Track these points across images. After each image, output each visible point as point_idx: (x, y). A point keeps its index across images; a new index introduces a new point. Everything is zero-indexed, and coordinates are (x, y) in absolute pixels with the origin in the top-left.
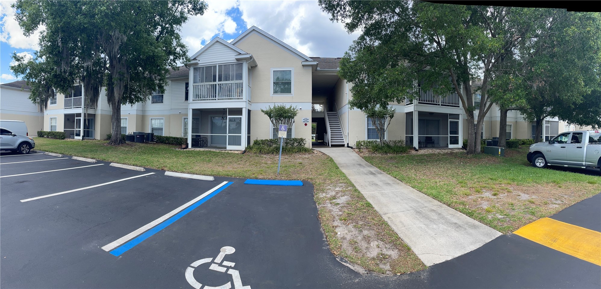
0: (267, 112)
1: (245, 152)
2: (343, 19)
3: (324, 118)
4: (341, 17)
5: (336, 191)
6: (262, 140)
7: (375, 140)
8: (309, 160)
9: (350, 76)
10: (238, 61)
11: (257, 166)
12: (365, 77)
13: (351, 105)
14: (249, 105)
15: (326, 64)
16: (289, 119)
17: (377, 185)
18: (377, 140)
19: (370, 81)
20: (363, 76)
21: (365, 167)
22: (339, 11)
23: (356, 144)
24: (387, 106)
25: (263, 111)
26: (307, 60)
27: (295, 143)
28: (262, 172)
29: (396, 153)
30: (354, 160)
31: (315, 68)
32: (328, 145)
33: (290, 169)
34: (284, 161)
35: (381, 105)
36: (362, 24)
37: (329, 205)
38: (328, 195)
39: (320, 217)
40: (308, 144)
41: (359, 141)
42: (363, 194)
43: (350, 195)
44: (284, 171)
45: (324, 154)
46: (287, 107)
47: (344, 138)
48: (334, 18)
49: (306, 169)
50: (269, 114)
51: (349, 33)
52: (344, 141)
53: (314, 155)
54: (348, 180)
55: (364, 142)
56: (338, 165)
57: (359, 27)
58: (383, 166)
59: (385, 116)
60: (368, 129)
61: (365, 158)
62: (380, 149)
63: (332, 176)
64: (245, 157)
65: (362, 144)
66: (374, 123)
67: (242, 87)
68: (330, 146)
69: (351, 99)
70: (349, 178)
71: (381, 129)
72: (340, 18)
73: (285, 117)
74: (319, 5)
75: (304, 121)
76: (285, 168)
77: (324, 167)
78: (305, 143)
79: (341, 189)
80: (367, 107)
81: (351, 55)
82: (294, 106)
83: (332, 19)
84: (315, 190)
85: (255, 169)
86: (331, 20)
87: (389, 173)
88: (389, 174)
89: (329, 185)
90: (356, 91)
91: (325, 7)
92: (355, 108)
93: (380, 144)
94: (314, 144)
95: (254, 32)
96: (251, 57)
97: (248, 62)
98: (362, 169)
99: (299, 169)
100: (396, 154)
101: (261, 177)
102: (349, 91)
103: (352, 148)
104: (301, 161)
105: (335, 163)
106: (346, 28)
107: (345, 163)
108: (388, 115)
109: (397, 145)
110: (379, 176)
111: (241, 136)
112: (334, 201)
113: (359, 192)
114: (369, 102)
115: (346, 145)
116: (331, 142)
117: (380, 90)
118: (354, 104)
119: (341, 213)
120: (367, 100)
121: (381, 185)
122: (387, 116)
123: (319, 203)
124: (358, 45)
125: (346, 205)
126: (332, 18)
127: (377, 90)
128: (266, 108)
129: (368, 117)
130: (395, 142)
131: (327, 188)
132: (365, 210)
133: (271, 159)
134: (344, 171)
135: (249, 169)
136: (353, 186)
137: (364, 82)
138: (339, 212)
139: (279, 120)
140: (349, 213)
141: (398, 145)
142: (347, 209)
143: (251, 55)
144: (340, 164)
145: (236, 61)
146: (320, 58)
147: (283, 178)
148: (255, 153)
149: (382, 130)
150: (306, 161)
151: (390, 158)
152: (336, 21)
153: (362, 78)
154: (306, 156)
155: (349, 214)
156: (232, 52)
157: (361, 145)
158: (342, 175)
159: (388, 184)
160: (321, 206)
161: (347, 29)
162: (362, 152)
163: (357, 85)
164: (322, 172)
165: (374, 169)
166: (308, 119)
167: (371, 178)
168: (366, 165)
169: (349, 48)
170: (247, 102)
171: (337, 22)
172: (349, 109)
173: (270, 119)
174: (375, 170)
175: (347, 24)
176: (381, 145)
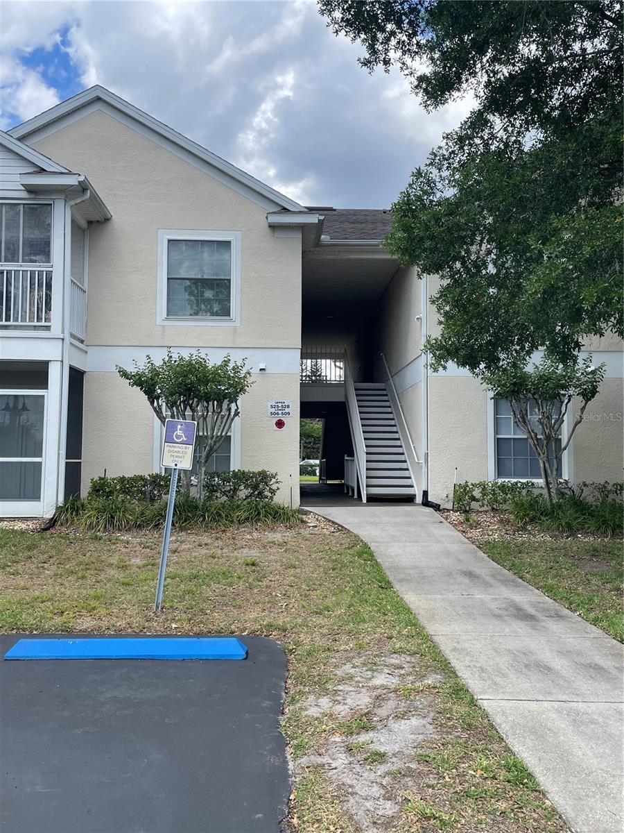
0: (140, 378)
1: (52, 523)
2: (407, 59)
3: (345, 402)
4: (399, 53)
5: (375, 688)
6: (122, 480)
7: (524, 481)
8: (286, 551)
9: (433, 250)
10: (32, 196)
11: (83, 577)
12: (489, 252)
13: (434, 355)
14: (74, 350)
15: (353, 226)
16: (220, 406)
17: (549, 669)
18: (534, 481)
19: (506, 266)
20: (482, 248)
21: (491, 586)
22: (393, 34)
23: (451, 496)
24: (576, 353)
25: (124, 374)
26: (285, 209)
27: (242, 487)
28: (97, 604)
29: (609, 532)
30: (448, 554)
31: (313, 236)
32: (356, 496)
33: (209, 586)
34: (194, 554)
35: (552, 350)
36: (476, 73)
37: (341, 760)
38: (339, 708)
39: (295, 821)
40: (287, 491)
41: (463, 483)
42: (489, 710)
43: (432, 714)
44: (182, 598)
45: (341, 528)
46: (214, 360)
47: (411, 473)
48: (374, 58)
49: (267, 587)
50: (147, 384)
51: (431, 108)
52: (413, 481)
53: (305, 532)
54: (427, 638)
55: (483, 486)
56: (388, 573)
57: (464, 86)
58: (565, 584)
59: (562, 392)
60: (499, 442)
61: (488, 548)
62: (546, 515)
63: (364, 621)
64: (48, 544)
65: (477, 493)
66: (523, 418)
67: (49, 287)
68: (364, 500)
69: (437, 332)
70: (431, 628)
71: (548, 438)
72: (394, 55)
73: (207, 398)
74: (322, 12)
75: (273, 410)
76: (191, 586)
77: (338, 581)
78: (274, 487)
79: (394, 682)
80: (492, 361)
81: (437, 180)
82: (236, 358)
83: (370, 62)
84: (289, 681)
85: (71, 590)
86: (366, 65)
87: (592, 615)
88: (595, 622)
89: (349, 659)
90: (456, 304)
91: (343, 18)
92: (451, 364)
93: (546, 496)
94: (308, 494)
95: (98, 106)
96: (83, 187)
97: (73, 203)
98: (479, 595)
99: (241, 585)
100: (612, 536)
101: (86, 623)
102: (429, 303)
103: (437, 507)
104: (254, 554)
105: (377, 564)
106: (417, 94)
107: (415, 567)
108: (576, 388)
109: (610, 500)
110: (554, 626)
111: (41, 463)
112: (364, 738)
113: (473, 702)
114: (501, 341)
115: (419, 499)
116: (367, 486)
117: (550, 293)
118: (447, 350)
119: (389, 808)
120: (495, 335)
121: (564, 672)
122: (571, 392)
123: (298, 747)
124: (461, 148)
125: (413, 766)
126: (367, 56)
127: (536, 293)
128: (137, 362)
129: (497, 398)
130: (603, 489)
131: (339, 672)
132: (502, 805)
133: (148, 547)
134: (411, 598)
135: (50, 590)
136: (446, 668)
137: (486, 268)
138: (381, 801)
139: (185, 408)
140: (428, 811)
141: (614, 500)
142: (420, 790)
143: (82, 178)
144: (396, 569)
145: (24, 194)
146: (335, 210)
147: (174, 626)
148: (91, 527)
149: (552, 446)
150: (274, 554)
151: (587, 551)
152: (381, 66)
153: (478, 258)
154: (277, 537)
155: (428, 818)
156: (13, 163)
157: (473, 499)
158: (402, 617)
159: (598, 669)
160: (304, 761)
161: (420, 95)
162: (477, 525)
163: (457, 283)
164: (328, 602)
165: (527, 597)
166: (288, 406)
167: (519, 636)
168: (493, 576)
169: (430, 157)
170: (68, 339)
171: (387, 71)
172: (430, 371)
173: (152, 403)
174: (534, 599)
175: (422, 79)
176: (551, 500)
